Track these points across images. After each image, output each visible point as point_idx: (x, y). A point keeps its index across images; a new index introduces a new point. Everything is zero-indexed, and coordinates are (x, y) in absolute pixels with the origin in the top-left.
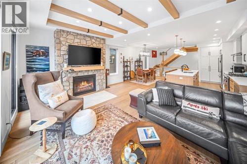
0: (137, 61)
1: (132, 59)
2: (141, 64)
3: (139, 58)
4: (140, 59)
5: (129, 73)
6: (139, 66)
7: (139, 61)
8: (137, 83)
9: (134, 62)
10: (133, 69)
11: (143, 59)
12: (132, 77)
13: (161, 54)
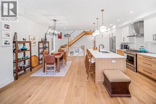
0: (41, 42)
1: (34, 39)
2: (47, 45)
3: (44, 38)
4: (46, 39)
5: (27, 61)
6: (44, 48)
7: (44, 41)
8: (44, 75)
9: (37, 44)
10: (35, 52)
11: (49, 39)
12: (34, 64)
13: (65, 36)
